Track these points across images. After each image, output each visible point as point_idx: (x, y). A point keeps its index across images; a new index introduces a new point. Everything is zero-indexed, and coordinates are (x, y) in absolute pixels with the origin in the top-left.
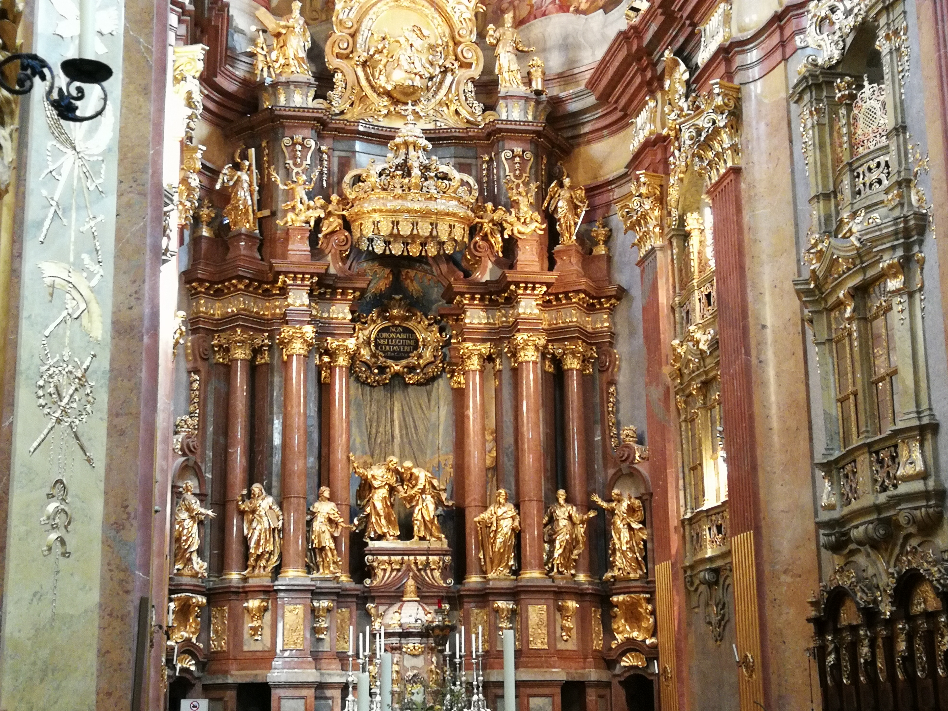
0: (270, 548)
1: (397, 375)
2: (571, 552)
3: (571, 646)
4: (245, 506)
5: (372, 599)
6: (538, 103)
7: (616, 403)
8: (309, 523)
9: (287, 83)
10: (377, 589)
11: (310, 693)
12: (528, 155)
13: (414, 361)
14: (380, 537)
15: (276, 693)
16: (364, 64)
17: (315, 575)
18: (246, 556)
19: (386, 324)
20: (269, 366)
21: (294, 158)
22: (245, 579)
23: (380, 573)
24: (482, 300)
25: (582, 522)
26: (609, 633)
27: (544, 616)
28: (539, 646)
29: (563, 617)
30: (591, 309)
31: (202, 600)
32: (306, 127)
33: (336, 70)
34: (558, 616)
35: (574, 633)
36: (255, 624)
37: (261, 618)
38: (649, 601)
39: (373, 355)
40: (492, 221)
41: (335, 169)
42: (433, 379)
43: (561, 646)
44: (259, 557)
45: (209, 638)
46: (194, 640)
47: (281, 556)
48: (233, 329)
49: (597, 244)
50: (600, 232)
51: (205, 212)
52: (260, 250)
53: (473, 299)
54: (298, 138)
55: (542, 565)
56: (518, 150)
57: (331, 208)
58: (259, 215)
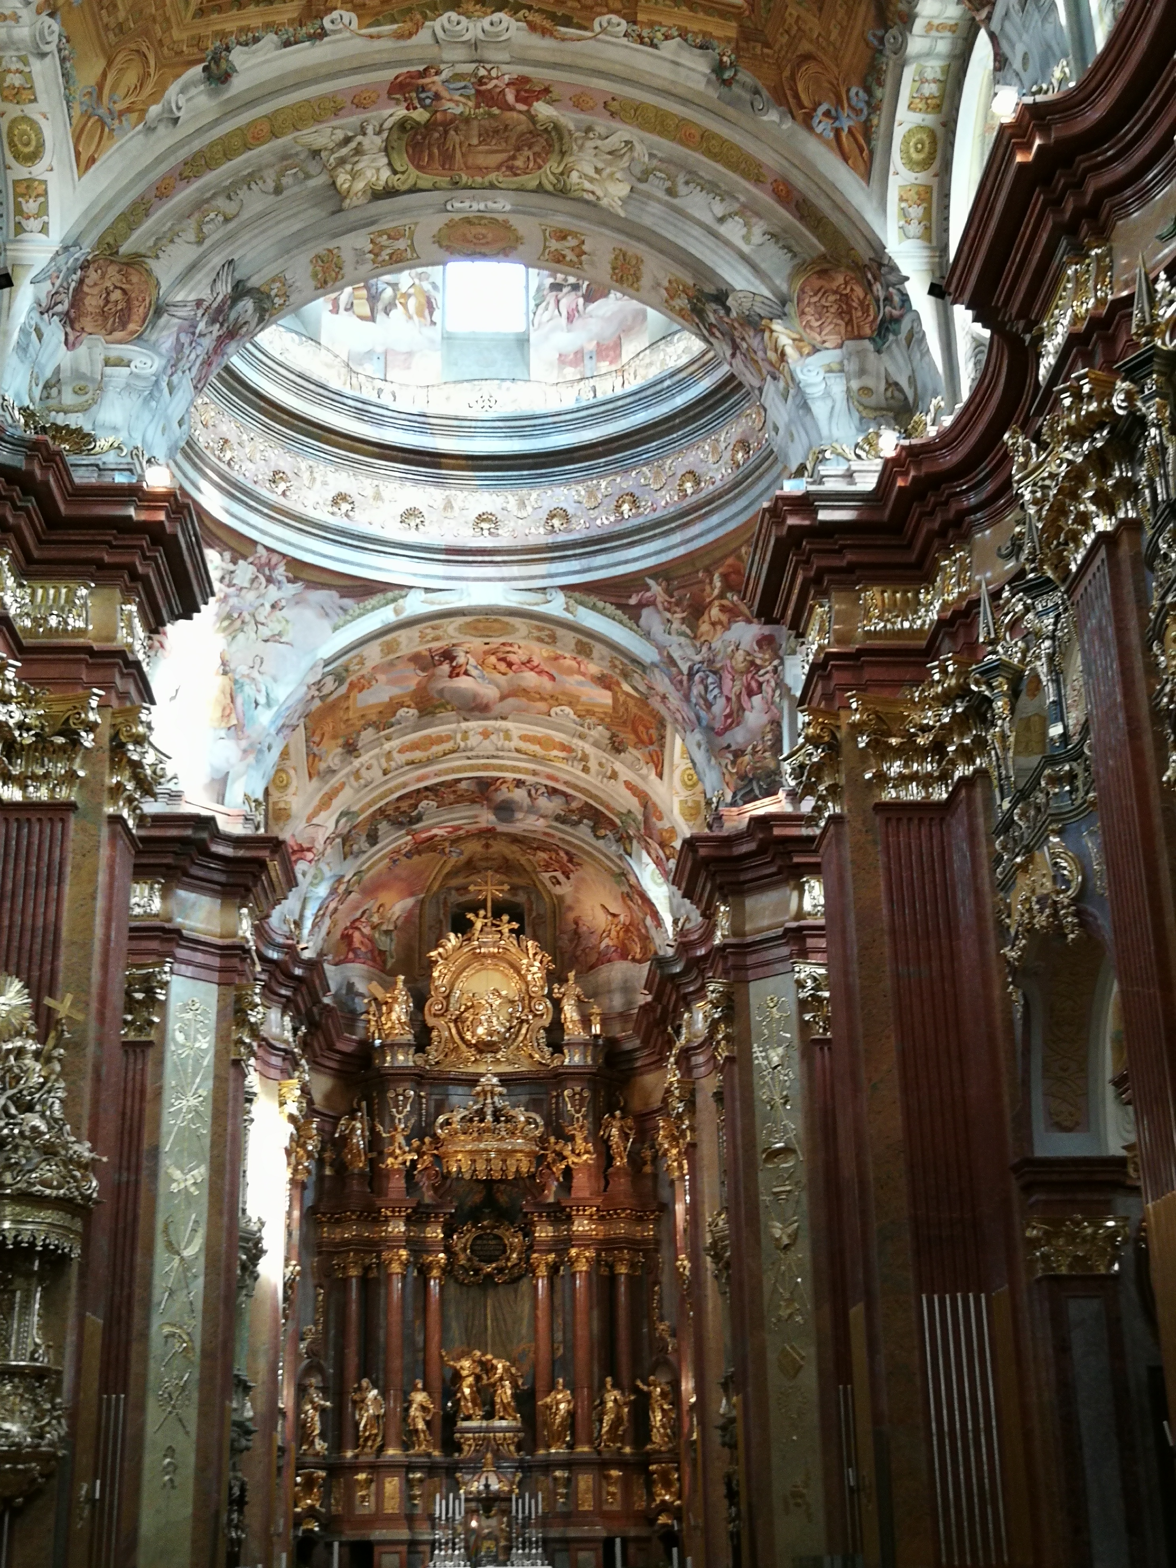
0: (375, 1431)
1: (489, 1276)
2: (617, 1429)
3: (616, 1507)
4: (357, 1397)
5: (460, 1469)
6: (596, 1046)
7: (660, 1301)
8: (407, 1410)
9: (392, 1045)
10: (463, 1461)
11: (404, 1548)
12: (586, 1094)
13: (502, 1263)
14: (468, 1418)
15: (377, 1550)
16: (455, 1021)
17: (411, 1452)
18: (358, 1438)
19: (480, 1232)
20: (377, 1280)
21: (397, 1106)
22: (356, 1456)
23: (466, 1448)
24: (548, 1216)
25: (625, 1404)
26: (651, 1496)
27: (591, 1483)
28: (586, 1508)
29: (609, 1484)
30: (640, 1220)
31: (322, 1474)
32: (406, 1080)
33: (433, 1028)
34: (604, 1483)
35: (619, 1497)
36: (363, 1493)
37: (368, 1488)
38: (677, 1469)
39: (469, 1260)
40: (554, 1151)
41: (432, 1110)
42: (520, 1278)
43: (606, 1508)
44: (367, 1439)
45: (330, 1505)
46: (317, 1506)
47: (383, 1438)
48: (348, 1251)
49: (645, 1163)
50: (648, 1154)
51: (327, 1155)
52: (370, 1185)
53: (540, 1216)
54: (400, 1090)
55: (590, 1442)
56: (578, 1089)
57: (424, 1149)
58: (370, 1155)
